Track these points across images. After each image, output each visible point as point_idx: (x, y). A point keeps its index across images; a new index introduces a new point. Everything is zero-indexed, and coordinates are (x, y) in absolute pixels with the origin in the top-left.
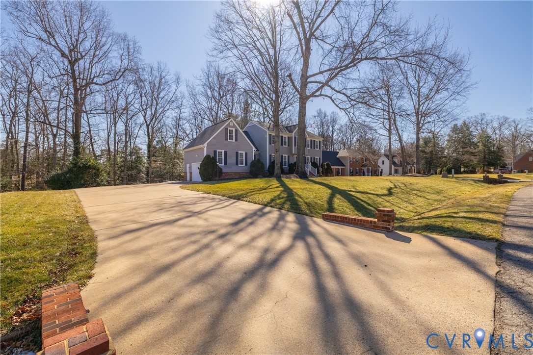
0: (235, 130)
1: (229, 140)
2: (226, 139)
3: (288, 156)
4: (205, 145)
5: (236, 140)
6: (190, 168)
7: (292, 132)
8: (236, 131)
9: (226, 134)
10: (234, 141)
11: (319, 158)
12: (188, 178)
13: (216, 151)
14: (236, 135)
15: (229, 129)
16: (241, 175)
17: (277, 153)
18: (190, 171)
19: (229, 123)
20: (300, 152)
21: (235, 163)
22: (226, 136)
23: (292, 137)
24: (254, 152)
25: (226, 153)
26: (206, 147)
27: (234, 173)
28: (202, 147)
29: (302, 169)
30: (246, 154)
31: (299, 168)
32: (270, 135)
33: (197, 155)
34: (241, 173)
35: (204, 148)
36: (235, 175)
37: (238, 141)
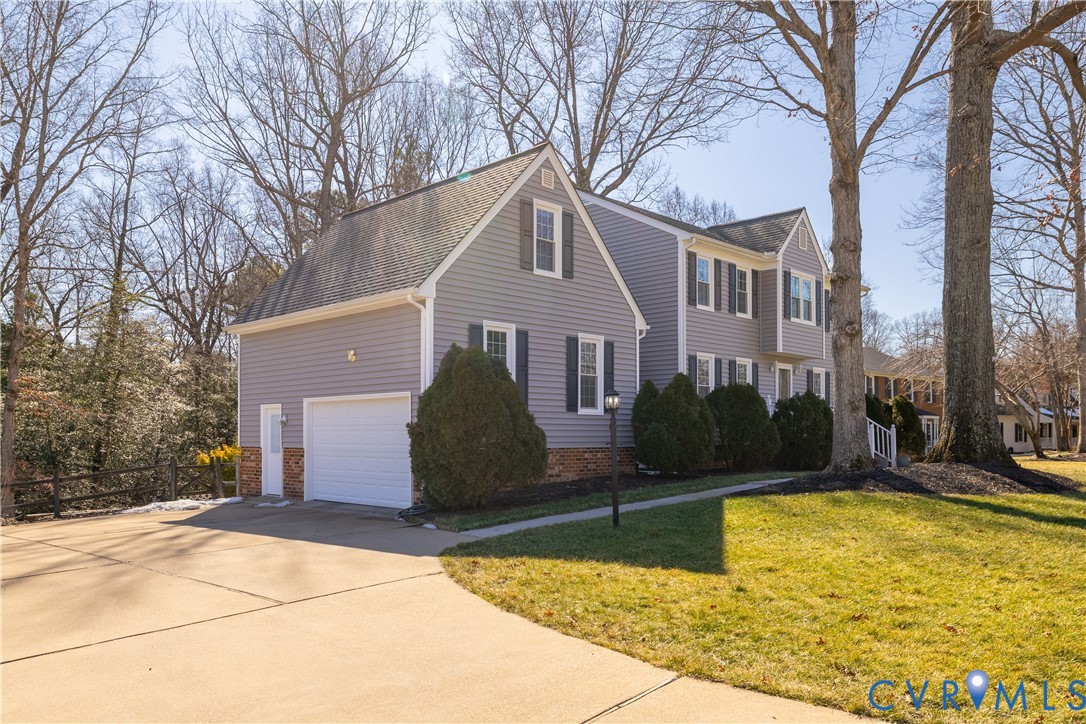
0: (565, 215)
1: (537, 271)
2: (526, 265)
3: (755, 366)
4: (429, 289)
5: (568, 272)
6: (291, 424)
7: (775, 249)
8: (569, 218)
9: (526, 233)
10: (558, 273)
12: (272, 479)
13: (480, 328)
14: (568, 243)
15: (539, 204)
16: (589, 466)
17: (851, 341)
18: (286, 440)
19: (537, 175)
20: (972, 336)
21: (564, 398)
22: (522, 247)
23: (775, 270)
24: (638, 338)
25: (522, 337)
26: (430, 303)
27: (558, 453)
28: (410, 299)
29: (989, 432)
30: (609, 347)
31: (975, 428)
32: (691, 256)
33: (352, 352)
34: (586, 456)
35: (421, 307)
36: (561, 464)
37: (575, 274)
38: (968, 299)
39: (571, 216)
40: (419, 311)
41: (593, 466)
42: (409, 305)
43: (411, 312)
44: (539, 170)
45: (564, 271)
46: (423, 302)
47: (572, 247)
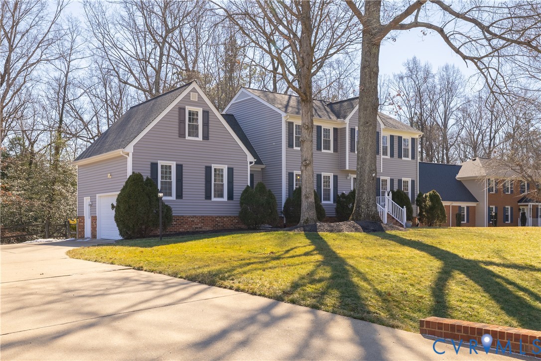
0: (204, 112)
1: (188, 138)
2: (182, 135)
3: (335, 177)
4: (130, 149)
5: (206, 137)
6: (92, 205)
7: (345, 117)
8: (206, 113)
9: (182, 122)
10: (200, 138)
11: (413, 182)
12: (88, 232)
13: (156, 164)
14: (206, 124)
15: (188, 108)
16: (219, 224)
17: (306, 168)
18: (92, 213)
19: (188, 95)
20: (363, 165)
21: (204, 193)
22: (180, 128)
23: (345, 128)
24: (249, 166)
25: (179, 168)
26: (131, 155)
27: (200, 218)
28: (122, 153)
29: (368, 207)
30: (230, 171)
31: (362, 206)
32: (290, 124)
33: (109, 175)
34: (217, 219)
35: (127, 156)
36: (202, 223)
37: (210, 138)
38: (362, 148)
39: (208, 112)
40: (127, 158)
41: (222, 224)
42: (122, 156)
43: (123, 159)
44: (189, 93)
45: (203, 137)
46: (128, 154)
47: (208, 126)
